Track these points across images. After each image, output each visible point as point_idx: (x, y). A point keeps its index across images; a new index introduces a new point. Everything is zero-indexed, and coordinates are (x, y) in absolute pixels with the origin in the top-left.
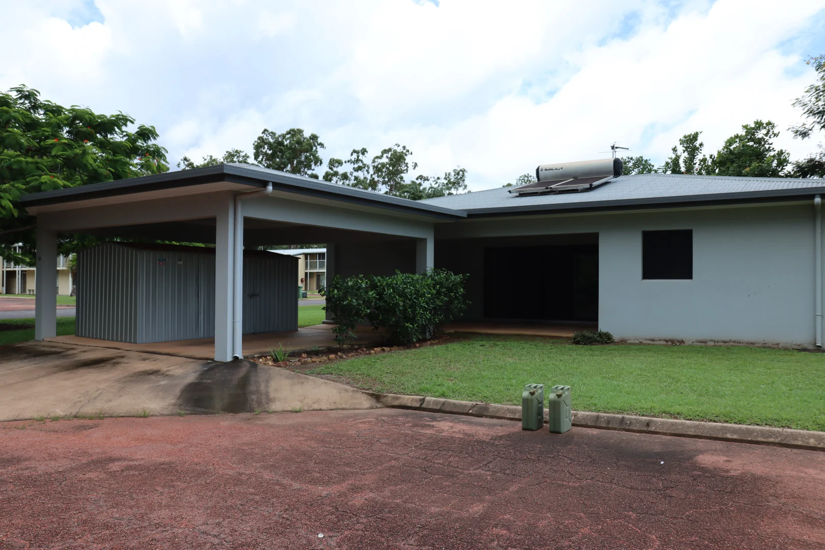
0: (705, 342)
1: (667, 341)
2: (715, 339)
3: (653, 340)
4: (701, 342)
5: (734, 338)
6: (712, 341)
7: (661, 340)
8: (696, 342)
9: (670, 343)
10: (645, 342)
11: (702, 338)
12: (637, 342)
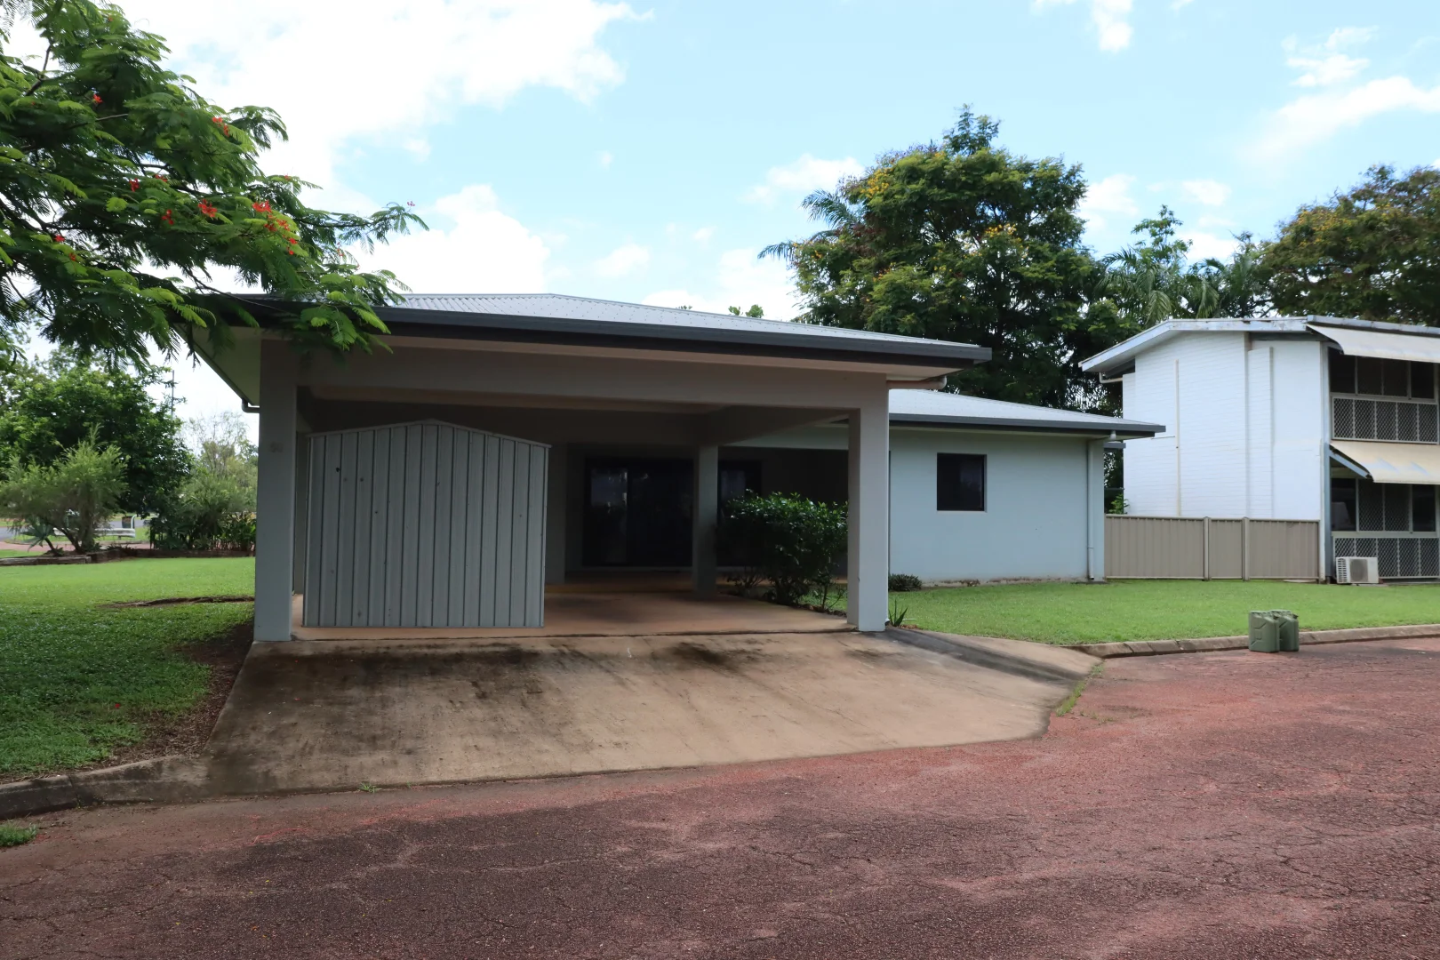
0: (998, 581)
1: (963, 583)
2: (1007, 577)
3: (949, 582)
4: (994, 581)
5: (1023, 575)
6: (1004, 579)
7: (956, 582)
8: (991, 581)
9: (965, 585)
10: (940, 585)
11: (996, 577)
12: (932, 585)
